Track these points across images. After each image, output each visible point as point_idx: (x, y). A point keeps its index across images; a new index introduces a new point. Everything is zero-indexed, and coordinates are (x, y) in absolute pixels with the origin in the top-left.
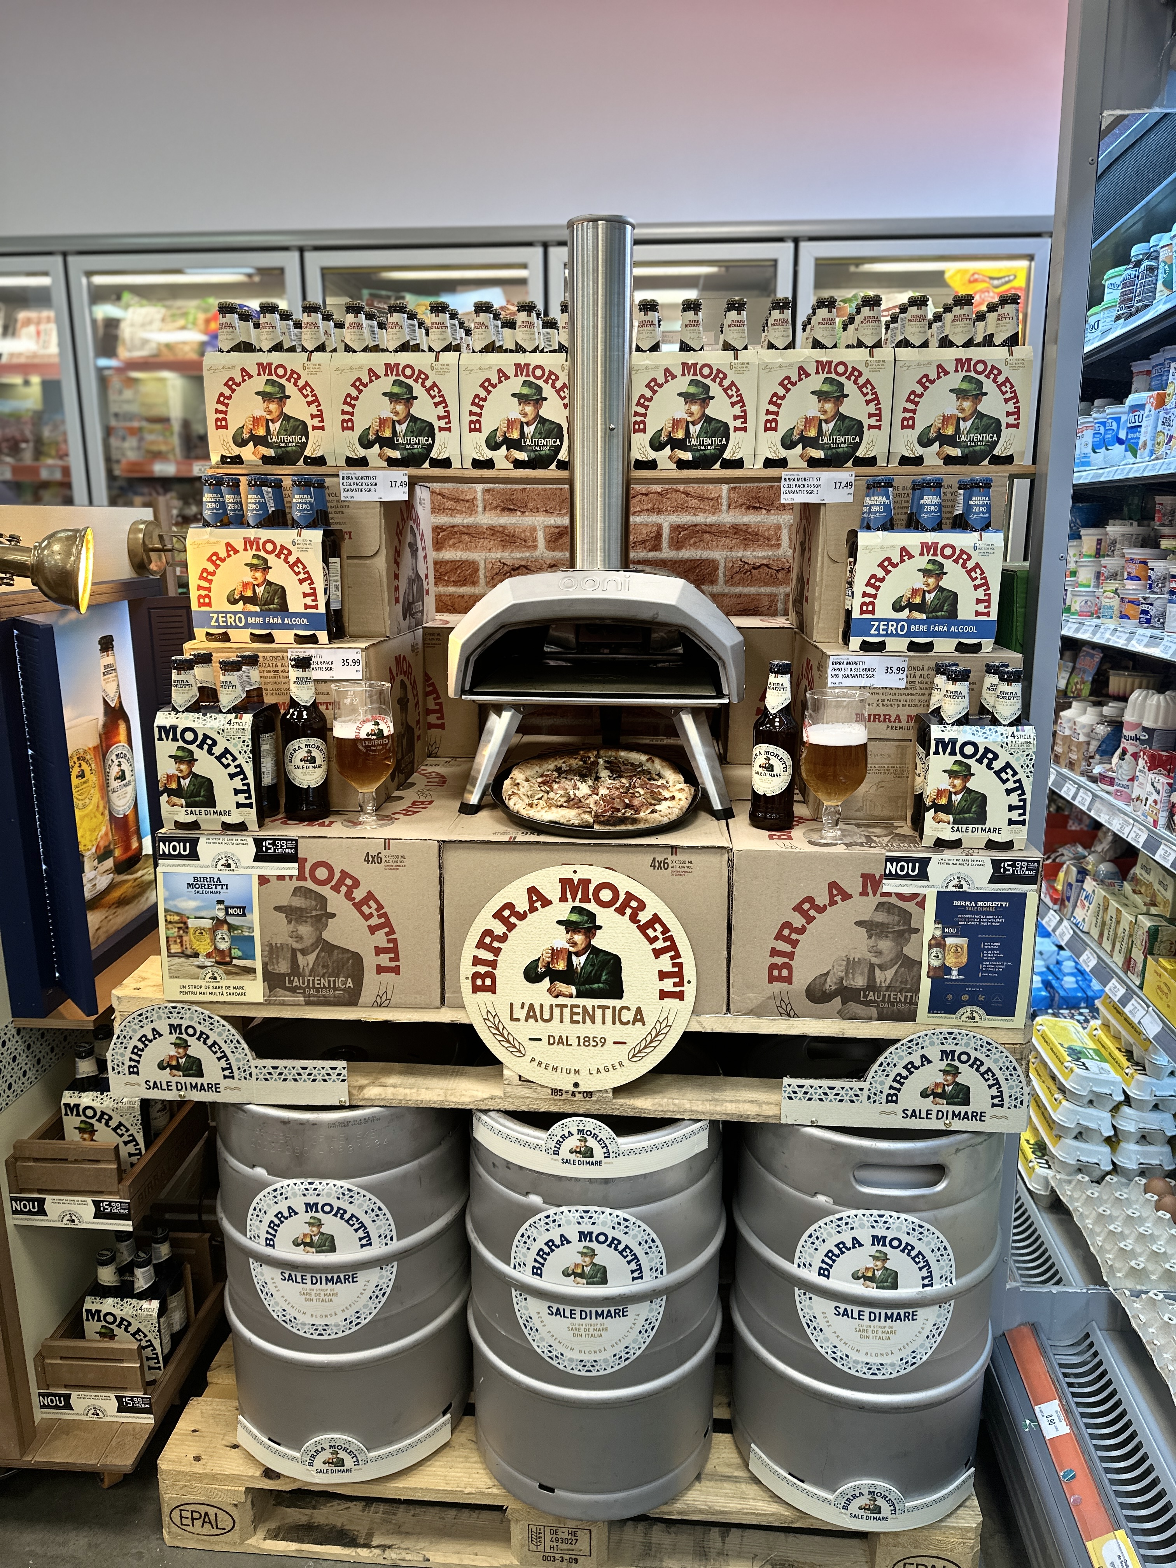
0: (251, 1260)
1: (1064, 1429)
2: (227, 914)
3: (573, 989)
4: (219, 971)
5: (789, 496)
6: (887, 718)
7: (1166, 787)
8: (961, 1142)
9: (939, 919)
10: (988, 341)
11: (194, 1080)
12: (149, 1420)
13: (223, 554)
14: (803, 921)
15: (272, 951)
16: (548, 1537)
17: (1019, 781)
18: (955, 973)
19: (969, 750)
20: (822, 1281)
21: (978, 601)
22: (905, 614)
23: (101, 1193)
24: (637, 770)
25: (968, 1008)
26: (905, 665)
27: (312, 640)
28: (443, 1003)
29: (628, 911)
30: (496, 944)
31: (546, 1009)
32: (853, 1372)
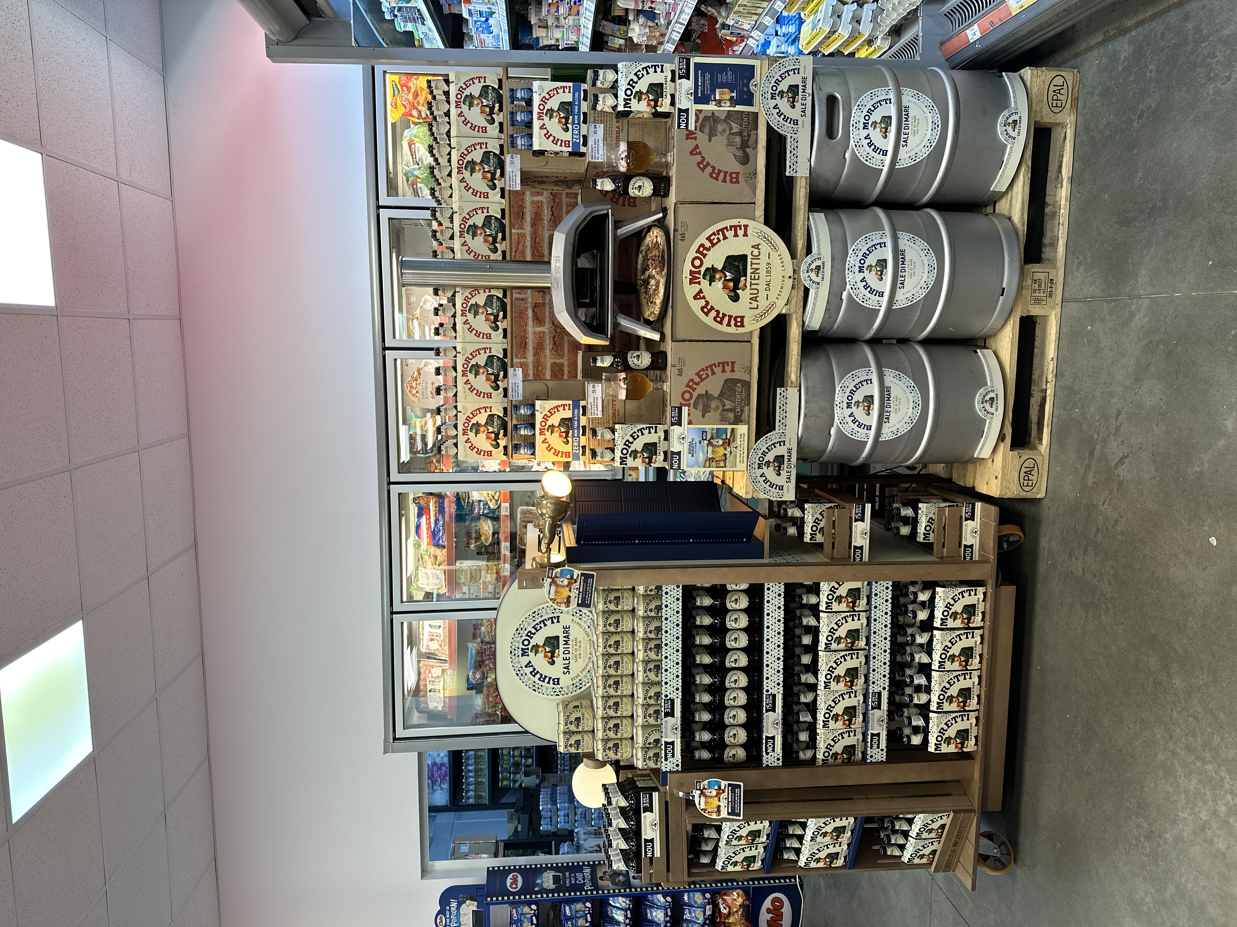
0: (880, 440)
1: (976, 27)
2: (706, 439)
3: (743, 279)
4: (732, 445)
5: (517, 186)
6: (618, 133)
8: (817, 88)
9: (707, 103)
10: (447, 94)
11: (786, 460)
12: (979, 505)
13: (547, 445)
14: (709, 167)
15: (723, 420)
16: (1037, 294)
18: (733, 95)
19: (629, 92)
20: (890, 154)
21: (564, 92)
22: (570, 126)
23: (851, 518)
24: (646, 259)
25: (751, 87)
26: (593, 125)
27: (584, 408)
28: (749, 342)
29: (705, 252)
30: (721, 315)
31: (752, 292)
32: (937, 137)
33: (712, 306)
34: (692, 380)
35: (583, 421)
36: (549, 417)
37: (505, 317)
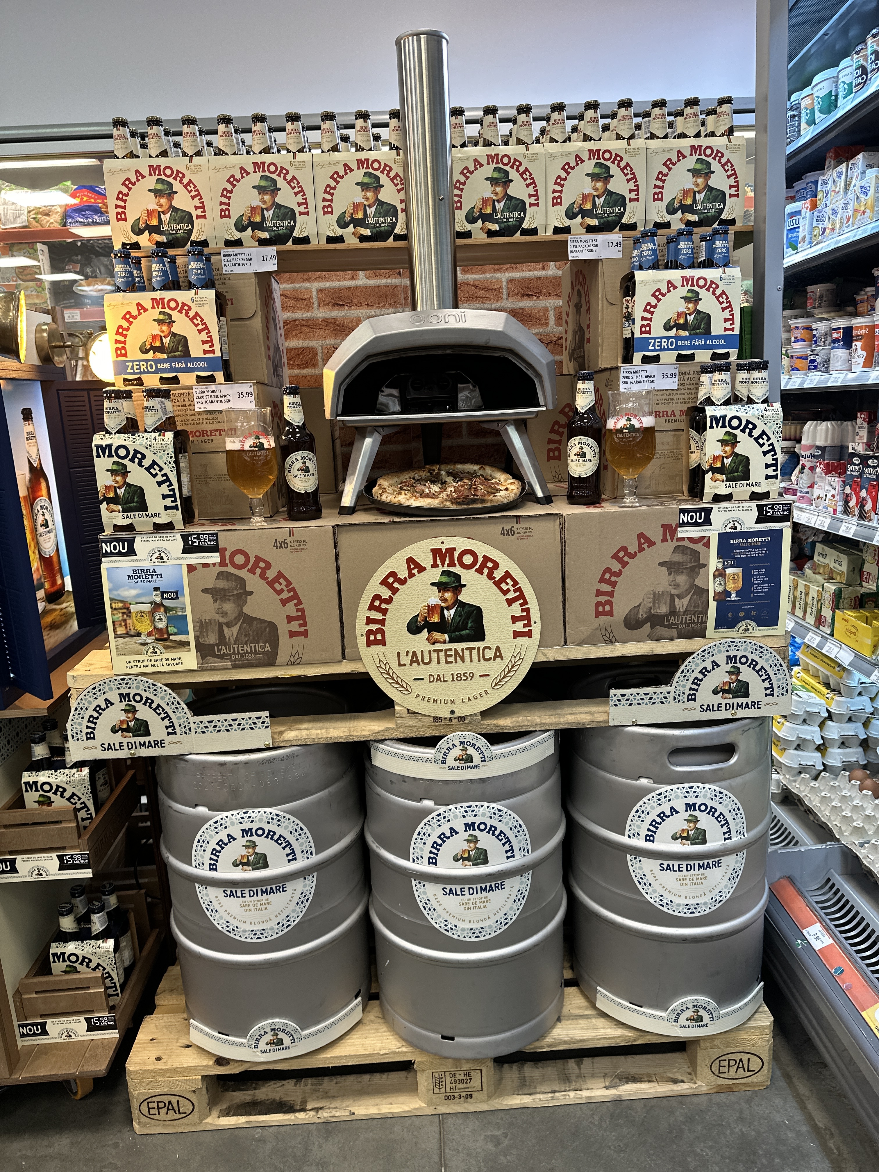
0: (197, 885)
2: (163, 598)
3: (446, 637)
4: (159, 646)
5: (575, 254)
6: (665, 413)
8: (745, 725)
9: (720, 555)
11: (142, 739)
12: (114, 1035)
13: (135, 312)
14: (620, 566)
15: (202, 626)
16: (448, 1080)
17: (772, 444)
18: (733, 595)
19: (735, 423)
20: (649, 846)
21: (726, 320)
22: (673, 332)
23: (64, 848)
24: (472, 475)
25: (744, 623)
26: (677, 371)
27: (211, 379)
28: (344, 657)
29: (486, 571)
30: (384, 606)
31: (426, 655)
32: (676, 913)
33: (398, 589)
34: (268, 566)
35: (187, 379)
36: (187, 315)
37: (362, 238)
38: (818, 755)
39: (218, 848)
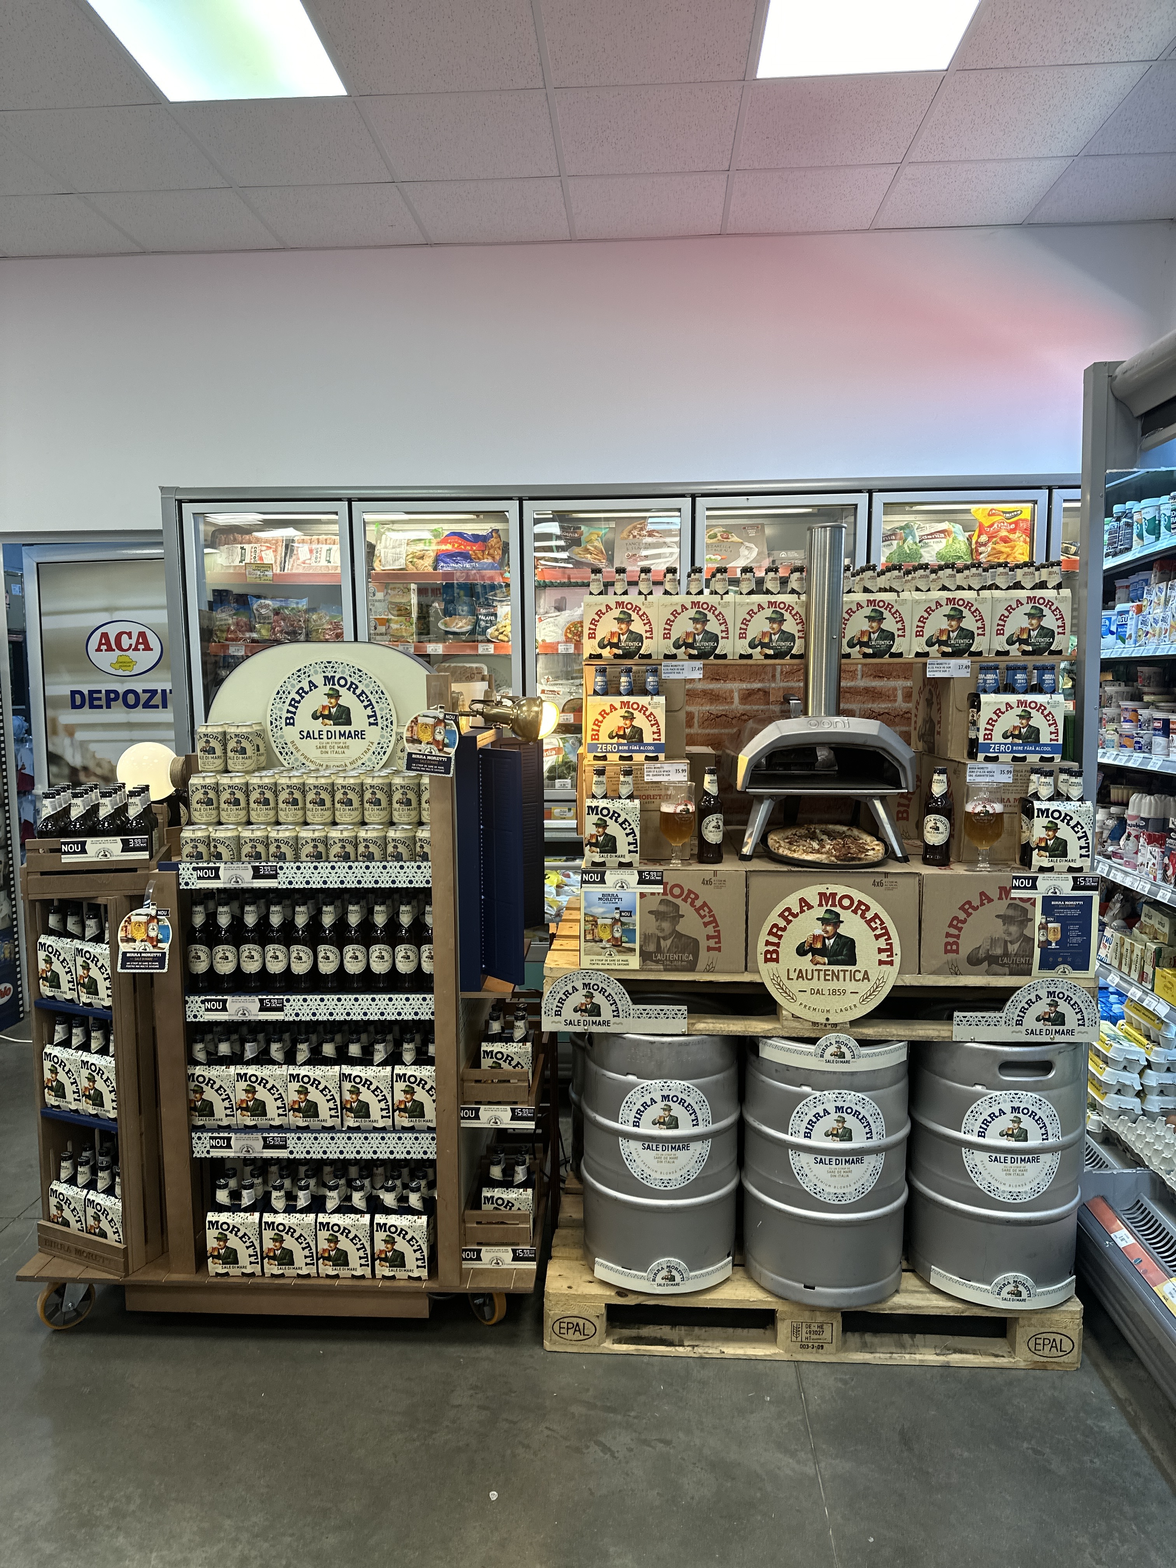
0: (620, 1139)
1: (1131, 1240)
2: (621, 916)
3: (826, 960)
4: (614, 950)
5: (932, 673)
6: (1010, 800)
7: (1160, 854)
8: (1061, 1048)
9: (1044, 913)
11: (594, 1019)
12: (533, 1266)
14: (965, 916)
15: (645, 938)
16: (804, 1330)
17: (1085, 832)
18: (1054, 944)
19: (1056, 815)
20: (981, 1140)
21: (1051, 733)
22: (1010, 740)
23: (517, 1103)
24: (843, 835)
25: (1062, 966)
26: (1012, 769)
27: (656, 759)
28: (746, 969)
29: (860, 912)
30: (780, 933)
31: (810, 972)
32: (1001, 1199)
33: (791, 921)
34: (697, 897)
35: (639, 757)
36: (644, 714)
37: (767, 656)
38: (1138, 1100)
39: (642, 1109)
